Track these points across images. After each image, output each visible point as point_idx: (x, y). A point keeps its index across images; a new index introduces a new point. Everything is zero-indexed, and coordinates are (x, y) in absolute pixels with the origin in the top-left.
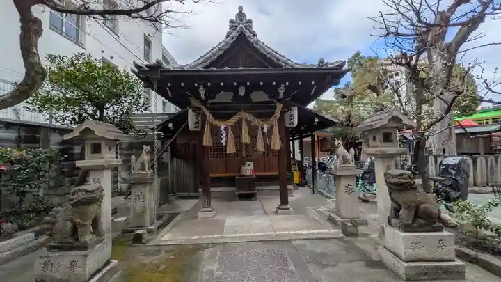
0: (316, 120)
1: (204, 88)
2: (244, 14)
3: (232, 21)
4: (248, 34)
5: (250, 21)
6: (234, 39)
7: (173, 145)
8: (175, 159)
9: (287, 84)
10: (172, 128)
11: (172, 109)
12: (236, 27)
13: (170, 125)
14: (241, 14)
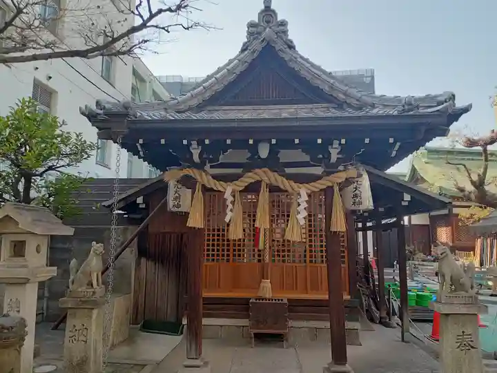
0: (407, 197)
1: (198, 145)
2: (274, 11)
3: (251, 25)
4: (279, 46)
5: (283, 24)
6: (255, 55)
7: (142, 236)
8: (143, 260)
9: (343, 141)
10: (144, 206)
11: (145, 170)
12: (259, 33)
13: (140, 200)
14: (268, 13)
